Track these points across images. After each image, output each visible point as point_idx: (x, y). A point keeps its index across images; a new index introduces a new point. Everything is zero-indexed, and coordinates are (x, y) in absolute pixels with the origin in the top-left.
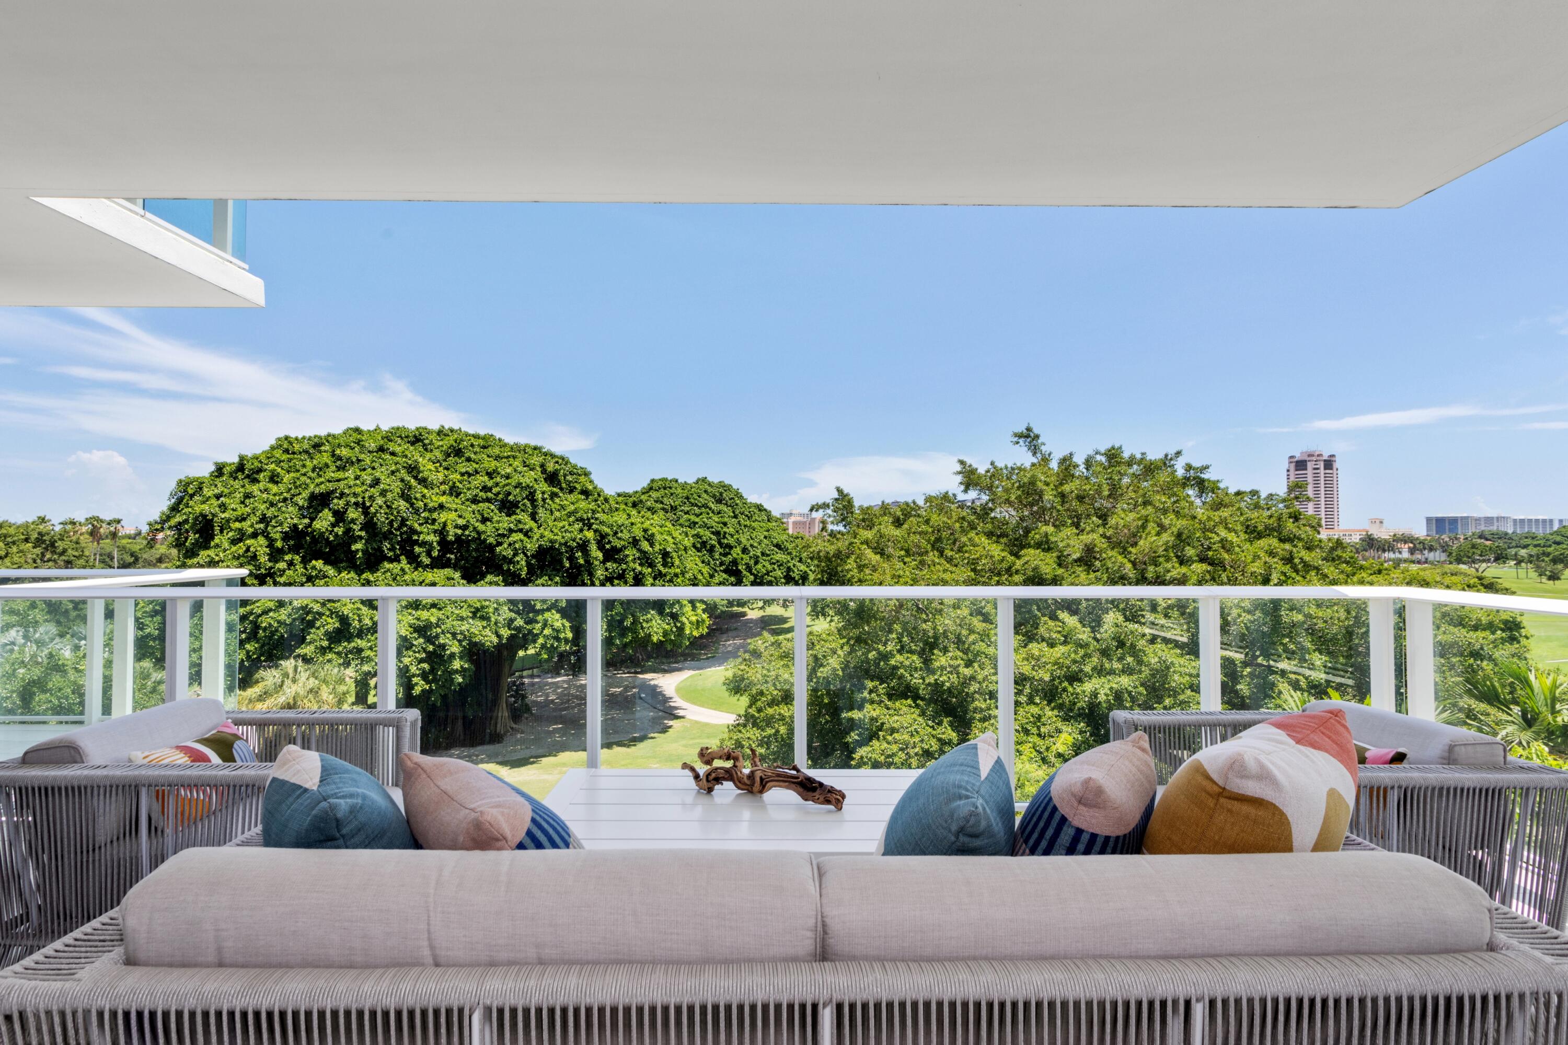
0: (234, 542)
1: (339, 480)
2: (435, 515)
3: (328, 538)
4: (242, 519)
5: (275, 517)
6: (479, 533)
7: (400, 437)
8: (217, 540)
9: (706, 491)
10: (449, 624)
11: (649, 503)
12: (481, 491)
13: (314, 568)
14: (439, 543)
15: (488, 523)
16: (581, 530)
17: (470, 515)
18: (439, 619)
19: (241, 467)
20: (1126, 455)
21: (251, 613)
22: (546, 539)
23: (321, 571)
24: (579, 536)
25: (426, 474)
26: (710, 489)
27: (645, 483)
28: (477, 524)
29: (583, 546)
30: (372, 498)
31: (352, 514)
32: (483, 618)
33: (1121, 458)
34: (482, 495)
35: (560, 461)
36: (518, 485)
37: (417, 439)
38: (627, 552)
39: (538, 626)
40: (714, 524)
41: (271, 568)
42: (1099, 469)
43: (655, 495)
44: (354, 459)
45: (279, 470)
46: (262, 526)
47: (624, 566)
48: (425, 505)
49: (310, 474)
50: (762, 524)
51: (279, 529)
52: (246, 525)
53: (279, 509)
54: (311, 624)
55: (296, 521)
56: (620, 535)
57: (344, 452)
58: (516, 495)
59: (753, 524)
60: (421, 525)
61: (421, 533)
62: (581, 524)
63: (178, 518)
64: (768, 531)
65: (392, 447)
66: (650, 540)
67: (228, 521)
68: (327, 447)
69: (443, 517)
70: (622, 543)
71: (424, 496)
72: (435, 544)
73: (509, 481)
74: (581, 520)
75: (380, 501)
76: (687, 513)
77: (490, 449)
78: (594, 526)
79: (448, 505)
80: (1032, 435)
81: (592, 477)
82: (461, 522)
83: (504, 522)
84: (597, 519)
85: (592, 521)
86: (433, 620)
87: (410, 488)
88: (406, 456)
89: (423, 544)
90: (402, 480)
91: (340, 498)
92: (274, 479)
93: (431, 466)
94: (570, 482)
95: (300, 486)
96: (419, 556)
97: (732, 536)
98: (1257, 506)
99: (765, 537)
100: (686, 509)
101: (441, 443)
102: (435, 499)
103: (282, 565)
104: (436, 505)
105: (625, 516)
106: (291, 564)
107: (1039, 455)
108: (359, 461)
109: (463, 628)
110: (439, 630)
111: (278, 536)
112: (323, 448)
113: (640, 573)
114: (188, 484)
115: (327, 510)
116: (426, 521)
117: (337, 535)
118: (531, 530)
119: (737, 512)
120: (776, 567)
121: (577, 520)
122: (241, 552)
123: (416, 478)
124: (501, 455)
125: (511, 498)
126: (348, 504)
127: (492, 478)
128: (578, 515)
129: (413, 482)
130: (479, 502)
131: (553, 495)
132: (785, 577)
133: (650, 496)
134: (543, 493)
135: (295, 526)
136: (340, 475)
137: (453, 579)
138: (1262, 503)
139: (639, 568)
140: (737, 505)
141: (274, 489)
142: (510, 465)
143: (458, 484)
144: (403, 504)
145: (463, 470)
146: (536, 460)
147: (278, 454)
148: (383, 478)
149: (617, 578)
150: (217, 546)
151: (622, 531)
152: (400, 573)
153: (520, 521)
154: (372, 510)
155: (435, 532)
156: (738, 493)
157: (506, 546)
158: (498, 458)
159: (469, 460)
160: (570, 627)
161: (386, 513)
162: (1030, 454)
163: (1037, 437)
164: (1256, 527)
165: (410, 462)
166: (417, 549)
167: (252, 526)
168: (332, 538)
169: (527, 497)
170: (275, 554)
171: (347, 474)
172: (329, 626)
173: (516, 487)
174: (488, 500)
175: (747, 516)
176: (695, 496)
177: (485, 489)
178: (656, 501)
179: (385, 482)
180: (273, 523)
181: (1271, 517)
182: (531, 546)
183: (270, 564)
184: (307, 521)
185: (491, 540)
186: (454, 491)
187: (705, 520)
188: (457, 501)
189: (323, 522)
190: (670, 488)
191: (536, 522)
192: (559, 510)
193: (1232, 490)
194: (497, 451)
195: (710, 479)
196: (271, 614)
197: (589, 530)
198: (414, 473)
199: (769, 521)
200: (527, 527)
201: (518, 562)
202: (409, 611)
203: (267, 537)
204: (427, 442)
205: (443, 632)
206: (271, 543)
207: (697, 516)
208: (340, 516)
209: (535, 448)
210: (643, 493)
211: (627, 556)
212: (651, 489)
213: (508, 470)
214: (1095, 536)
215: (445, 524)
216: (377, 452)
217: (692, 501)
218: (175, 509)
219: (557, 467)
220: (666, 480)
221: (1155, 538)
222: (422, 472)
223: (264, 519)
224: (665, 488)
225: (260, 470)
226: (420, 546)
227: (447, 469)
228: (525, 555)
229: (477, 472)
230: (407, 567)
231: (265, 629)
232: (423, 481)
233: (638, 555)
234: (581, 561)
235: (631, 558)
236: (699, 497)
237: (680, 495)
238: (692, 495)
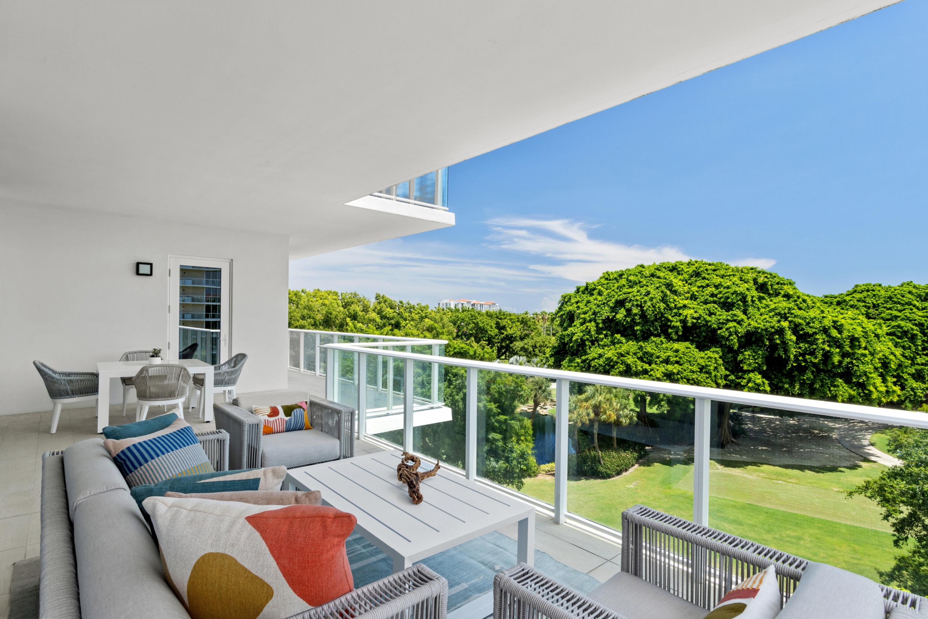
0: (582, 324)
1: (629, 293)
2: (681, 311)
3: (623, 323)
4: (585, 313)
5: (600, 312)
6: (707, 322)
7: (665, 268)
8: (575, 323)
9: (910, 292)
10: (685, 374)
11: (852, 303)
12: (710, 296)
13: (616, 338)
14: (682, 327)
15: (713, 316)
16: (779, 321)
17: (701, 311)
18: (679, 371)
19: (587, 288)
21: (587, 359)
22: (752, 326)
23: (619, 339)
24: (777, 325)
25: (676, 288)
26: (914, 291)
27: (850, 289)
28: (706, 317)
29: (781, 332)
30: (645, 302)
31: (635, 311)
32: (707, 373)
34: (711, 299)
35: (769, 276)
36: (735, 292)
37: (673, 269)
38: (818, 337)
39: (745, 381)
40: (917, 318)
41: (597, 337)
43: (858, 296)
44: (637, 281)
45: (602, 289)
46: (594, 316)
47: (815, 347)
48: (675, 305)
49: (616, 290)
51: (601, 318)
52: (586, 316)
53: (601, 308)
54: (613, 367)
55: (609, 314)
56: (811, 325)
57: (632, 278)
58: (733, 298)
60: (672, 317)
61: (672, 321)
62: (779, 317)
63: (561, 313)
65: (658, 273)
66: (840, 329)
67: (580, 314)
68: (625, 276)
69: (685, 312)
70: (814, 330)
71: (675, 300)
72: (680, 328)
73: (729, 290)
74: (779, 314)
75: (649, 304)
76: (890, 309)
77: (718, 271)
78: (790, 319)
79: (689, 305)
81: (796, 285)
82: (696, 315)
83: (724, 315)
84: (792, 314)
85: (788, 315)
86: (675, 371)
87: (667, 296)
88: (666, 279)
89: (674, 327)
90: (662, 292)
91: (629, 303)
92: (600, 294)
93: (680, 283)
94: (776, 289)
95: (611, 296)
96: (671, 334)
100: (888, 306)
101: (688, 270)
102: (681, 302)
103: (602, 336)
104: (682, 305)
105: (818, 312)
106: (606, 336)
108: (640, 282)
109: (693, 377)
110: (679, 376)
111: (600, 321)
112: (623, 277)
113: (829, 352)
114: (565, 297)
115: (623, 309)
116: (676, 314)
117: (627, 322)
118: (742, 320)
121: (776, 314)
122: (584, 329)
123: (671, 291)
124: (725, 274)
125: (729, 300)
126: (633, 305)
127: (718, 289)
128: (777, 311)
129: (668, 293)
130: (709, 303)
131: (760, 299)
133: (853, 297)
134: (753, 297)
135: (608, 317)
136: (630, 290)
137: (690, 348)
139: (828, 349)
141: (600, 298)
142: (730, 280)
143: (696, 293)
144: (662, 306)
145: (700, 285)
146: (750, 276)
147: (603, 281)
148: (651, 291)
149: (808, 354)
150: (575, 326)
151: (814, 322)
152: (660, 343)
153: (735, 315)
154: (645, 308)
155: (681, 321)
157: (724, 330)
158: (722, 277)
159: (704, 278)
160: (768, 384)
161: (652, 310)
165: (667, 281)
166: (670, 330)
167: (589, 317)
168: (625, 323)
169: (740, 300)
170: (599, 331)
171: (633, 290)
172: (621, 369)
173: (733, 294)
174: (714, 302)
176: (899, 296)
177: (712, 295)
178: (858, 301)
179: (653, 292)
180: (598, 315)
182: (742, 330)
183: (597, 336)
184: (614, 314)
185: (715, 326)
186: (693, 297)
187: (908, 315)
188: (695, 303)
189: (621, 315)
190: (873, 290)
191: (746, 315)
192: (764, 308)
194: (722, 272)
195: (915, 283)
196: (596, 361)
197: (785, 321)
198: (670, 288)
200: (739, 318)
201: (732, 340)
202: (664, 364)
203: (595, 322)
204: (679, 269)
205: (682, 378)
206: (597, 324)
207: (900, 311)
208: (629, 311)
209: (752, 269)
210: (848, 295)
211: (818, 339)
212: (855, 291)
213: (728, 284)
215: (686, 316)
216: (649, 277)
217: (895, 300)
218: (560, 309)
219: (766, 280)
220: (870, 285)
222: (675, 287)
223: (594, 313)
224: (868, 291)
225: (594, 289)
226: (671, 329)
227: (691, 284)
228: (738, 336)
229: (708, 285)
230: (664, 340)
231: (593, 367)
232: (675, 292)
233: (826, 339)
234: (778, 342)
235: (821, 341)
236: (903, 296)
237: (883, 296)
238: (895, 295)
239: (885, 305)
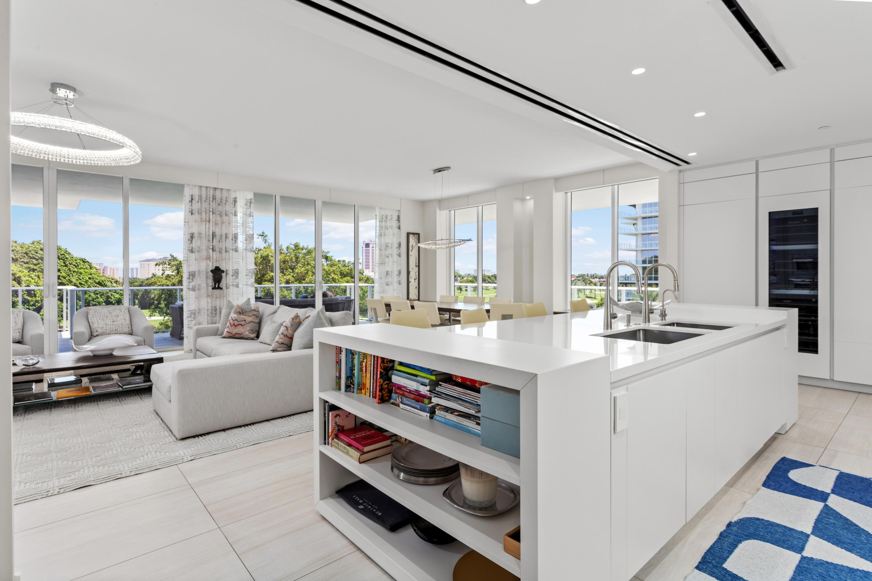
20: (301, 246)
33: (300, 247)
42: (291, 251)
50: (86, 270)
59: (80, 271)
64: (91, 274)
76: (27, 263)
80: (264, 235)
97: (64, 278)
98: (344, 266)
99: (90, 278)
100: (26, 260)
107: (267, 243)
119: (67, 263)
120: (99, 296)
132: (105, 302)
138: (346, 264)
140: (67, 258)
156: (66, 251)
162: (264, 243)
163: (266, 236)
164: (344, 273)
175: (74, 265)
176: (33, 252)
181: (348, 269)
193: (337, 260)
199: (91, 268)
207: (35, 265)
214: (290, 276)
217: (31, 256)
221: (311, 277)
236: (36, 253)
237: (20, 251)
238: (30, 251)
239: (23, 260)
